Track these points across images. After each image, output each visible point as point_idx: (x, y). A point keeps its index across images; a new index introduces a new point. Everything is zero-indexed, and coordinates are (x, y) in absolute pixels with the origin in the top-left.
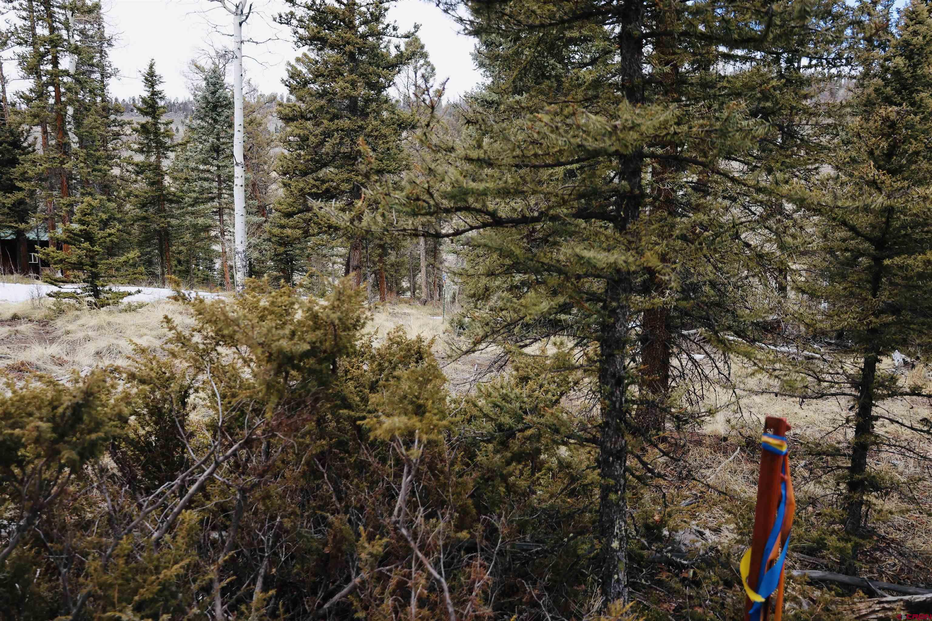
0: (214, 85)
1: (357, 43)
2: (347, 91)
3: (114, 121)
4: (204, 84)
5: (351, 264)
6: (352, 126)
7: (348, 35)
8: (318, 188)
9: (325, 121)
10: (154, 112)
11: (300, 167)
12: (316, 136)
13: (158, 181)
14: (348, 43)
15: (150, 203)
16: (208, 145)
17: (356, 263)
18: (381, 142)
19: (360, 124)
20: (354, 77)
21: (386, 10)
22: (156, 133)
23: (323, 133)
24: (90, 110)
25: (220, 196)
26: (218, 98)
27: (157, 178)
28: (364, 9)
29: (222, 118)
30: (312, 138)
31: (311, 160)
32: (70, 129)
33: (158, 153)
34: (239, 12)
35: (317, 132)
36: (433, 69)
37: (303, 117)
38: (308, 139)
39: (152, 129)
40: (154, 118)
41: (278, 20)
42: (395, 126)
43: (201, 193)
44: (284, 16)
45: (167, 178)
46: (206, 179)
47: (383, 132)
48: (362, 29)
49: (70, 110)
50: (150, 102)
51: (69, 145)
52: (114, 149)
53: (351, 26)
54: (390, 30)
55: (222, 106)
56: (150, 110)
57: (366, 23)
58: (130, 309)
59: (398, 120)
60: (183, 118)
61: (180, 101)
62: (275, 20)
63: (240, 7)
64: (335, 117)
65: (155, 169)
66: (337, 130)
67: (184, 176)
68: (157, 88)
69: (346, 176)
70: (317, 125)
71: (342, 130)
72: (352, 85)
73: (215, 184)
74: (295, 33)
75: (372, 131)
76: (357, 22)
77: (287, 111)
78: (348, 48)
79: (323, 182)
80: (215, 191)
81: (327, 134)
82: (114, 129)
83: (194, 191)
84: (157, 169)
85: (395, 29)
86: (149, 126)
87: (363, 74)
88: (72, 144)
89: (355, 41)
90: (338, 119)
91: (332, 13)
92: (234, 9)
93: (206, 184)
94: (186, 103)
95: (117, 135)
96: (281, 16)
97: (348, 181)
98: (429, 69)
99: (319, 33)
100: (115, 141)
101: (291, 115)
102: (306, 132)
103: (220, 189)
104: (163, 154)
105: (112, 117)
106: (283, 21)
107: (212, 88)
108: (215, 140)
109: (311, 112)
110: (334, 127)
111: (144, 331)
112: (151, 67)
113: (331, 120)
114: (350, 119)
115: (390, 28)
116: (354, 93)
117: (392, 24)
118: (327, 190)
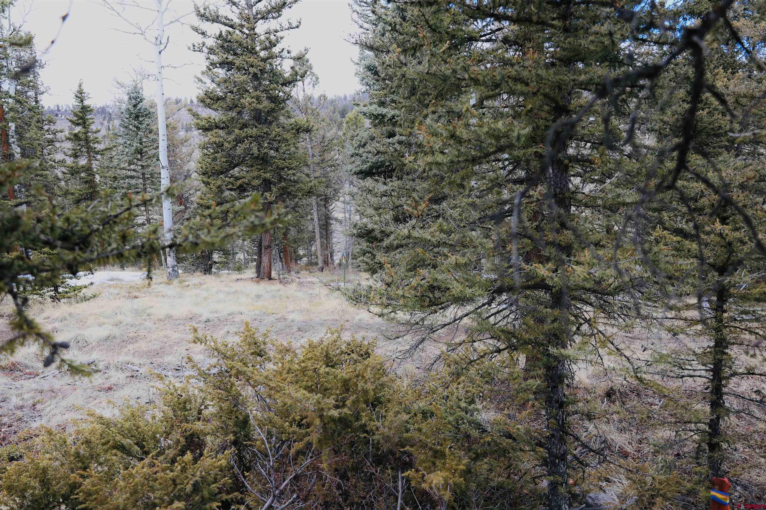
0: (136, 99)
1: (260, 66)
2: (254, 105)
3: (47, 131)
4: (126, 98)
5: (263, 244)
6: (259, 133)
7: (252, 60)
8: (233, 185)
9: (237, 131)
10: (85, 123)
11: (217, 168)
12: (229, 142)
13: (91, 180)
14: (252, 66)
15: (85, 199)
16: (133, 148)
17: (267, 243)
18: (284, 145)
19: (265, 131)
20: (258, 93)
21: (282, 38)
22: (87, 140)
23: (235, 140)
24: (30, 125)
25: (145, 190)
26: (139, 110)
27: (90, 178)
28: (263, 38)
29: (144, 126)
30: (226, 144)
31: (226, 162)
32: (14, 142)
33: (90, 157)
34: (159, 43)
35: (230, 139)
36: (317, 79)
37: (217, 127)
38: (223, 145)
39: (83, 137)
40: (84, 127)
41: (192, 48)
42: (294, 131)
43: (128, 189)
44: (196, 45)
45: (97, 177)
46: (132, 177)
47: (285, 136)
48: (263, 54)
49: (12, 126)
50: (81, 114)
51: (13, 155)
52: (49, 154)
53: (252, 51)
54: (285, 54)
55: (143, 116)
56: (80, 121)
57: (265, 49)
58: (85, 299)
59: (296, 126)
60: (101, 120)
61: (98, 107)
62: (189, 48)
63: (159, 39)
64: (244, 126)
65: (88, 170)
66: (247, 137)
67: (113, 175)
68: (86, 103)
69: (256, 174)
70: (229, 133)
71: (251, 137)
72: (257, 99)
73: (141, 181)
74: (207, 59)
75: (275, 137)
76: (258, 48)
77: (204, 123)
78: (251, 70)
79: (237, 179)
80: (141, 186)
81: (239, 141)
82: (48, 136)
83: (123, 187)
84: (88, 169)
85: (289, 52)
86: (80, 135)
87: (266, 90)
88: (16, 154)
89: (258, 64)
90: (247, 127)
91: (237, 42)
92: (154, 40)
93: (133, 182)
94: (103, 107)
95: (51, 142)
96: (194, 46)
97: (258, 177)
98: (314, 79)
99: (227, 58)
100: (50, 147)
101: (207, 126)
102: (221, 140)
103: (144, 185)
104: (94, 157)
105: (46, 127)
106: (196, 49)
107: (134, 101)
108: (139, 145)
109: (224, 122)
110: (244, 135)
111: (102, 320)
112: (80, 86)
113: (241, 129)
114: (256, 127)
115: (285, 52)
116: (260, 107)
117: (287, 48)
118: (241, 186)
